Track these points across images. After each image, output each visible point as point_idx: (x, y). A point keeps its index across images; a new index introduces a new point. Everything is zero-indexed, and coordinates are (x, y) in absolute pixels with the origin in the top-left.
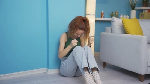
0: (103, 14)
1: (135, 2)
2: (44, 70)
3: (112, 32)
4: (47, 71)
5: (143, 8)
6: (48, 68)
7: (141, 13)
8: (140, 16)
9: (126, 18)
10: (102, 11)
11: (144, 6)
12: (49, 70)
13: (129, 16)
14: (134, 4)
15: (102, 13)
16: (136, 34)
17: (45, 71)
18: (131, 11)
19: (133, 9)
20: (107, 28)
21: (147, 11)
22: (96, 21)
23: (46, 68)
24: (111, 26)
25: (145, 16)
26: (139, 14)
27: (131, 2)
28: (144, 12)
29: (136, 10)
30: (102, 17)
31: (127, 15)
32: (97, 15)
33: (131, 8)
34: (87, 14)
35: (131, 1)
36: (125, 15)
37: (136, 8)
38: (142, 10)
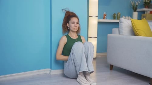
0: (105, 16)
1: (137, 4)
2: (47, 71)
3: (119, 34)
4: (50, 71)
5: (145, 9)
6: (51, 68)
7: (143, 15)
8: (142, 17)
9: (128, 19)
10: (104, 13)
11: (145, 8)
12: (52, 71)
13: (130, 17)
14: (136, 5)
15: (104, 14)
16: (147, 36)
17: (49, 72)
18: (133, 12)
19: (135, 11)
20: (113, 29)
21: (148, 12)
22: (99, 23)
23: (49, 69)
24: (118, 27)
25: (147, 17)
26: (141, 16)
27: (133, 4)
28: (145, 13)
29: (137, 11)
30: (104, 19)
31: (129, 17)
32: (99, 17)
33: (133, 10)
34: (90, 15)
35: (133, 2)
36: (127, 17)
37: (138, 10)
38: (144, 12)
